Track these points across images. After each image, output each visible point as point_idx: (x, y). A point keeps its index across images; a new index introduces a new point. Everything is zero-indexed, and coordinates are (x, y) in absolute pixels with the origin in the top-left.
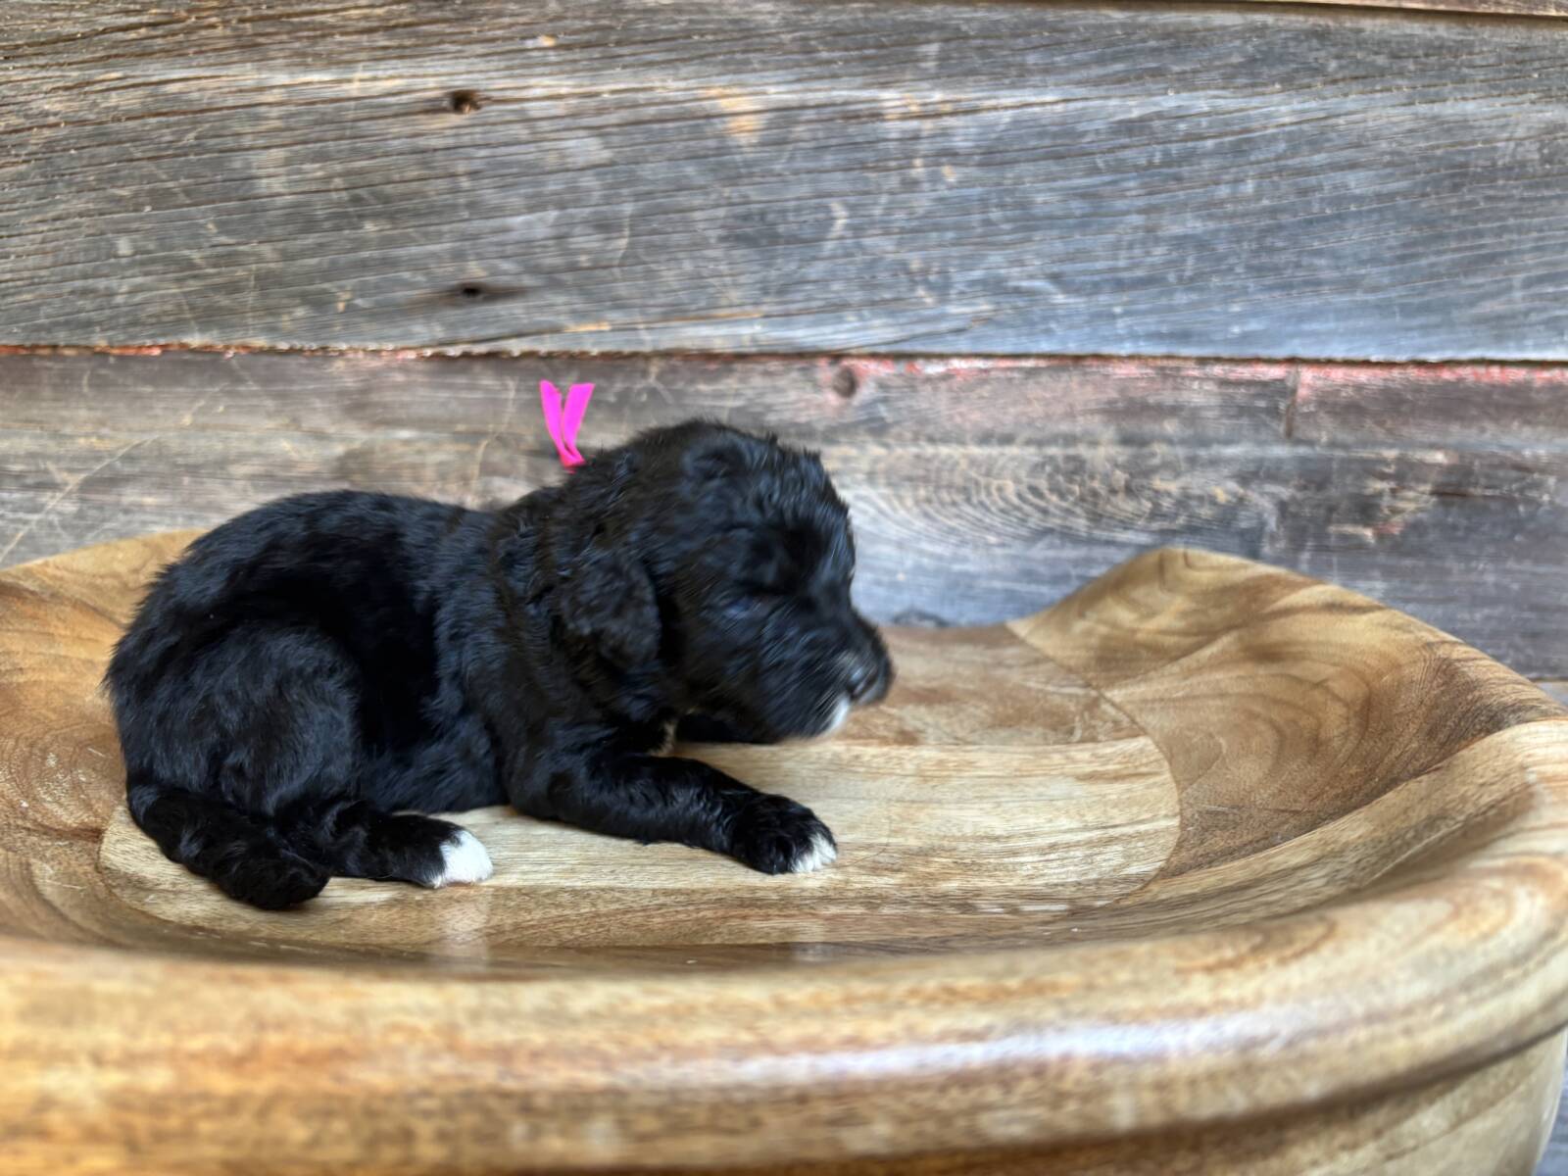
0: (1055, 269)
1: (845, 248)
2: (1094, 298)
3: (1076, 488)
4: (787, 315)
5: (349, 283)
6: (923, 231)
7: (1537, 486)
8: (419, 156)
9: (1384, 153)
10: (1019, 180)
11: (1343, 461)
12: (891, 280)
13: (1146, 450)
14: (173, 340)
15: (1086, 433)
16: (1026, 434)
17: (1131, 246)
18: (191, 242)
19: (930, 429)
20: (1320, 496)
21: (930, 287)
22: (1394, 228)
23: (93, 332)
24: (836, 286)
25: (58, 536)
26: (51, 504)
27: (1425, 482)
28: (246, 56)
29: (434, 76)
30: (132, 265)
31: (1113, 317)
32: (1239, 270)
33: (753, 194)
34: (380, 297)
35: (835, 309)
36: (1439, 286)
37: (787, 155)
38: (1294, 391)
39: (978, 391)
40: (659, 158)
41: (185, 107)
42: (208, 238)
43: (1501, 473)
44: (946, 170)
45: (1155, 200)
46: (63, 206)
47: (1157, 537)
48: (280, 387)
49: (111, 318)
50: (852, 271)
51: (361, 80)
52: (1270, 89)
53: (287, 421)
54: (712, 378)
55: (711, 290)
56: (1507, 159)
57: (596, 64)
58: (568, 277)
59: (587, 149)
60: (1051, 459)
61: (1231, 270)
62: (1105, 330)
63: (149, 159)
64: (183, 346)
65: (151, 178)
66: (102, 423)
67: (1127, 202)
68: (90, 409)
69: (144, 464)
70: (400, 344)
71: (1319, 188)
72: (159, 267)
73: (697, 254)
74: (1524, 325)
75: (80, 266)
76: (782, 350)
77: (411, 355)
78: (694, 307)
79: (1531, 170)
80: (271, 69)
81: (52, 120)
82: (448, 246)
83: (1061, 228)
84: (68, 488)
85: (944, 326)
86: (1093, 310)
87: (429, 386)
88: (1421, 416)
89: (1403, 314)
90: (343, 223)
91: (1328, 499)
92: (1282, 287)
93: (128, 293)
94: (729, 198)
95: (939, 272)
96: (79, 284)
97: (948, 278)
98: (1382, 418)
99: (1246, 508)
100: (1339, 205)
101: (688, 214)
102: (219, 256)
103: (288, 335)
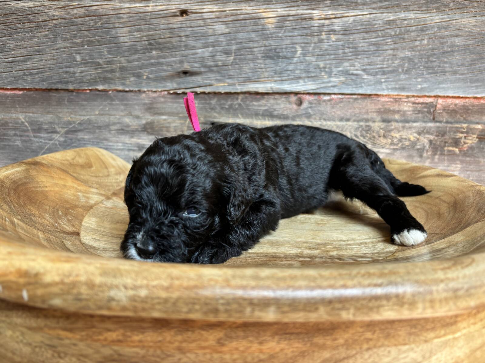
0: (364, 68)
1: (301, 60)
2: (376, 77)
3: (369, 135)
5: (147, 70)
6: (325, 55)
8: (169, 30)
9: (467, 32)
10: (354, 39)
11: (450, 127)
12: (314, 70)
13: (390, 124)
14: (93, 88)
15: (372, 118)
16: (354, 118)
17: (388, 61)
18: (100, 57)
19: (324, 117)
20: (443, 138)
21: (326, 72)
22: (468, 55)
23: (69, 85)
24: (297, 72)
27: (475, 134)
29: (175, 5)
30: (81, 64)
31: (382, 82)
32: (421, 68)
33: (272, 42)
34: (157, 75)
35: (297, 79)
36: (481, 73)
37: (283, 31)
38: (436, 106)
39: (339, 105)
40: (244, 31)
41: (97, 14)
42: (104, 55)
44: (332, 36)
45: (396, 46)
46: (59, 45)
47: (392, 150)
48: (125, 102)
49: (74, 81)
50: (302, 67)
51: (152, 6)
52: (433, 11)
53: (127, 113)
54: (258, 100)
55: (258, 73)
57: (224, 1)
58: (215, 69)
60: (362, 126)
61: (419, 67)
62: (379, 87)
63: (86, 30)
64: (97, 89)
65: (87, 36)
66: (71, 113)
67: (388, 46)
68: (68, 109)
69: (85, 126)
70: (163, 89)
71: (447, 42)
72: (89, 65)
73: (255, 61)
75: (65, 64)
76: (279, 92)
77: (166, 93)
78: (253, 78)
80: (123, 2)
81: (56, 17)
82: (178, 58)
83: (367, 55)
84: (61, 133)
85: (330, 85)
86: (375, 80)
87: (171, 102)
88: (474, 114)
89: (470, 82)
90: (146, 51)
91: (445, 139)
92: (434, 73)
93: (80, 73)
94: (265, 44)
95: (329, 68)
96: (65, 69)
97: (331, 70)
98: (462, 115)
99: (420, 142)
100: (453, 47)
101: (253, 49)
102: (108, 61)
103: (128, 86)
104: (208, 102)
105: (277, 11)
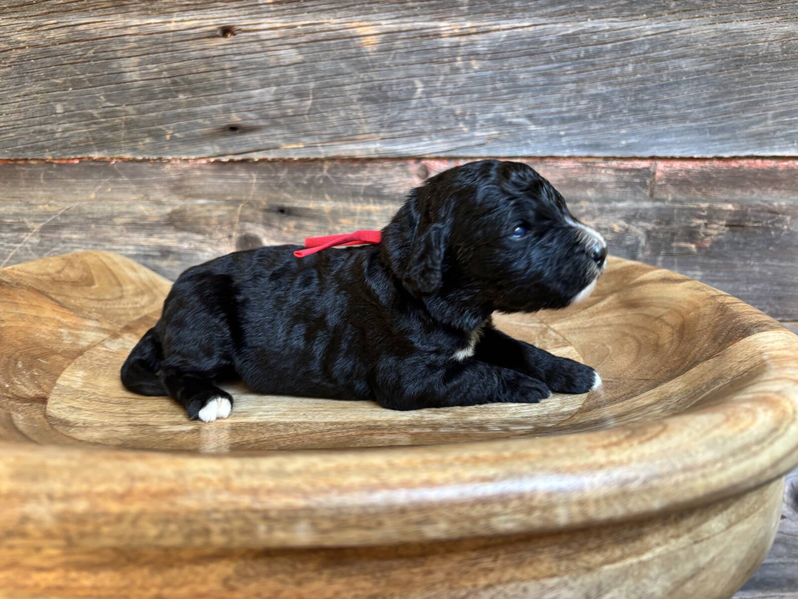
0: (530, 112)
1: (422, 103)
2: (550, 127)
4: (393, 138)
5: (172, 125)
6: (462, 94)
7: (781, 221)
8: (205, 60)
9: (699, 50)
10: (511, 67)
11: (680, 209)
12: (445, 120)
13: (578, 205)
14: (85, 155)
17: (569, 100)
18: (92, 106)
20: (667, 227)
21: (466, 123)
22: (705, 88)
23: (45, 152)
24: (418, 123)
25: (30, 255)
26: (26, 239)
27: (722, 220)
28: (118, 11)
29: (213, 19)
30: (64, 118)
31: (561, 136)
32: (625, 111)
33: (375, 76)
34: (187, 132)
35: (418, 134)
36: (729, 118)
37: (392, 56)
38: (654, 174)
40: (327, 59)
41: (88, 38)
42: (100, 103)
43: (762, 215)
44: (473, 62)
45: (582, 76)
46: (28, 89)
48: (139, 179)
49: (54, 145)
50: (426, 115)
51: (176, 22)
52: (641, 17)
53: (142, 196)
54: (356, 171)
55: (354, 126)
56: (764, 52)
57: (294, 11)
58: (282, 121)
59: (290, 55)
61: (621, 111)
62: (556, 143)
63: (71, 64)
64: (90, 158)
65: (72, 74)
66: (50, 198)
67: (567, 77)
68: (44, 191)
69: (72, 218)
70: (198, 156)
71: (667, 68)
72: (77, 119)
73: (347, 107)
74: (774, 138)
75: (38, 119)
76: (390, 156)
77: (204, 161)
78: (345, 135)
79: (776, 57)
80: (131, 17)
81: (22, 45)
82: (220, 106)
83: (533, 91)
84: (34, 231)
85: (473, 142)
86: (550, 133)
87: (212, 177)
88: (721, 186)
89: (711, 133)
90: (168, 94)
91: (672, 229)
92: (647, 120)
93: (62, 132)
94: (363, 79)
95: (470, 115)
96: (37, 128)
97: (475, 118)
98: (700, 187)
99: (630, 234)
100: (677, 77)
101: (342, 87)
102: (107, 112)
103: (142, 152)
104: (273, 175)
105: (380, 25)
